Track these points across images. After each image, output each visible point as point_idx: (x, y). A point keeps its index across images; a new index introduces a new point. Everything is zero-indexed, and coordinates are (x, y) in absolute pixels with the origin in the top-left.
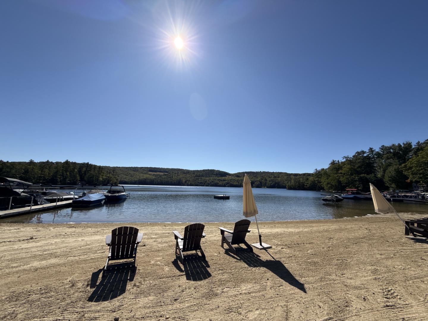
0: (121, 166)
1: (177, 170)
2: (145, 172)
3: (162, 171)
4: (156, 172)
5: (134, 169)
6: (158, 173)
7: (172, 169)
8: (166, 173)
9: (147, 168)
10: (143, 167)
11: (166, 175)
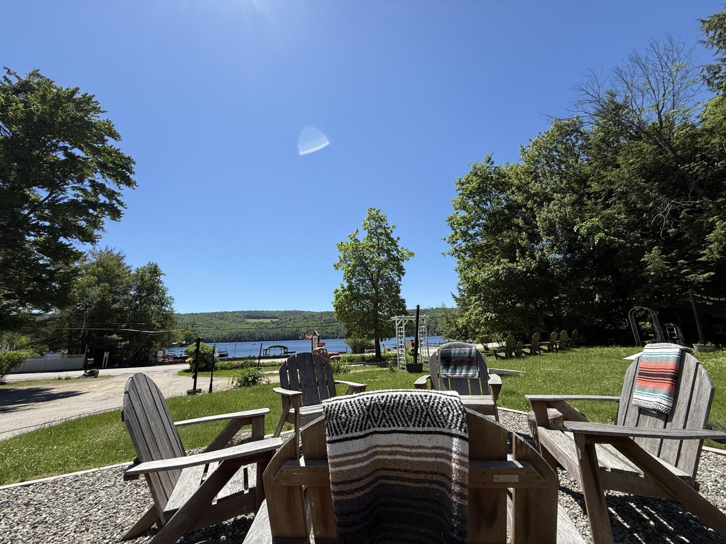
0: (198, 312)
1: (293, 314)
2: (240, 320)
3: (268, 316)
4: (258, 318)
5: (221, 316)
6: (261, 320)
7: (285, 312)
8: (276, 320)
9: (244, 312)
10: (235, 312)
11: (274, 323)
